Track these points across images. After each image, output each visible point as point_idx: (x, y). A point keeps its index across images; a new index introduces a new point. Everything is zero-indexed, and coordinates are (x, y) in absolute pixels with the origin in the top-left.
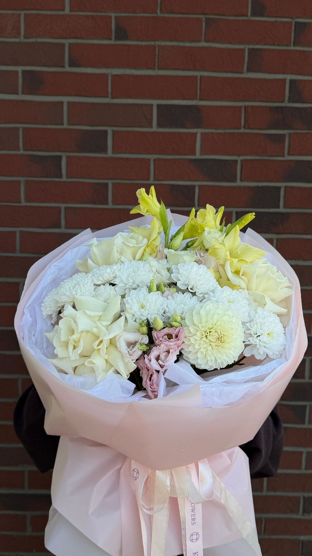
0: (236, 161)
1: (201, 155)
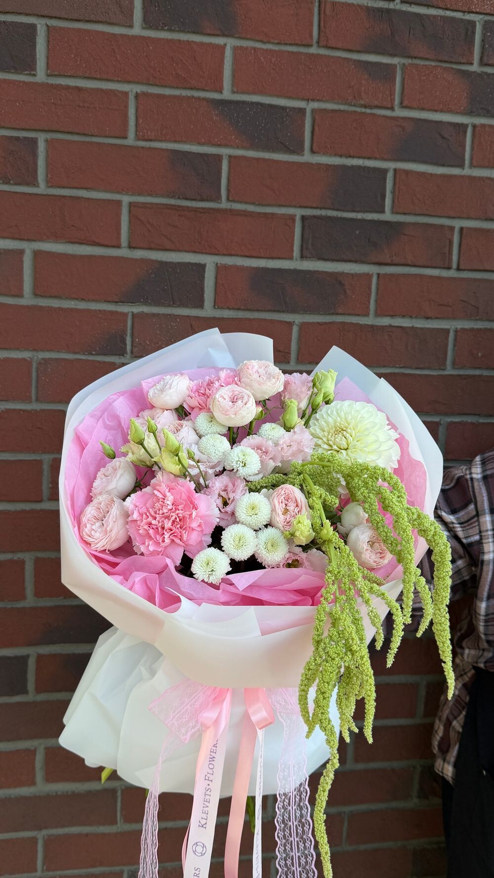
0: (302, 111)
1: (233, 92)
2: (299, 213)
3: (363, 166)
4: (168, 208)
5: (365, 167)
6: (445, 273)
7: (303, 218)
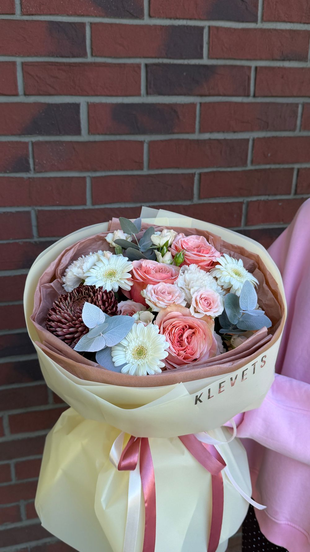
2: (143, 62)
3: (187, 25)
4: (50, 65)
5: (188, 26)
6: (245, 100)
7: (147, 66)
